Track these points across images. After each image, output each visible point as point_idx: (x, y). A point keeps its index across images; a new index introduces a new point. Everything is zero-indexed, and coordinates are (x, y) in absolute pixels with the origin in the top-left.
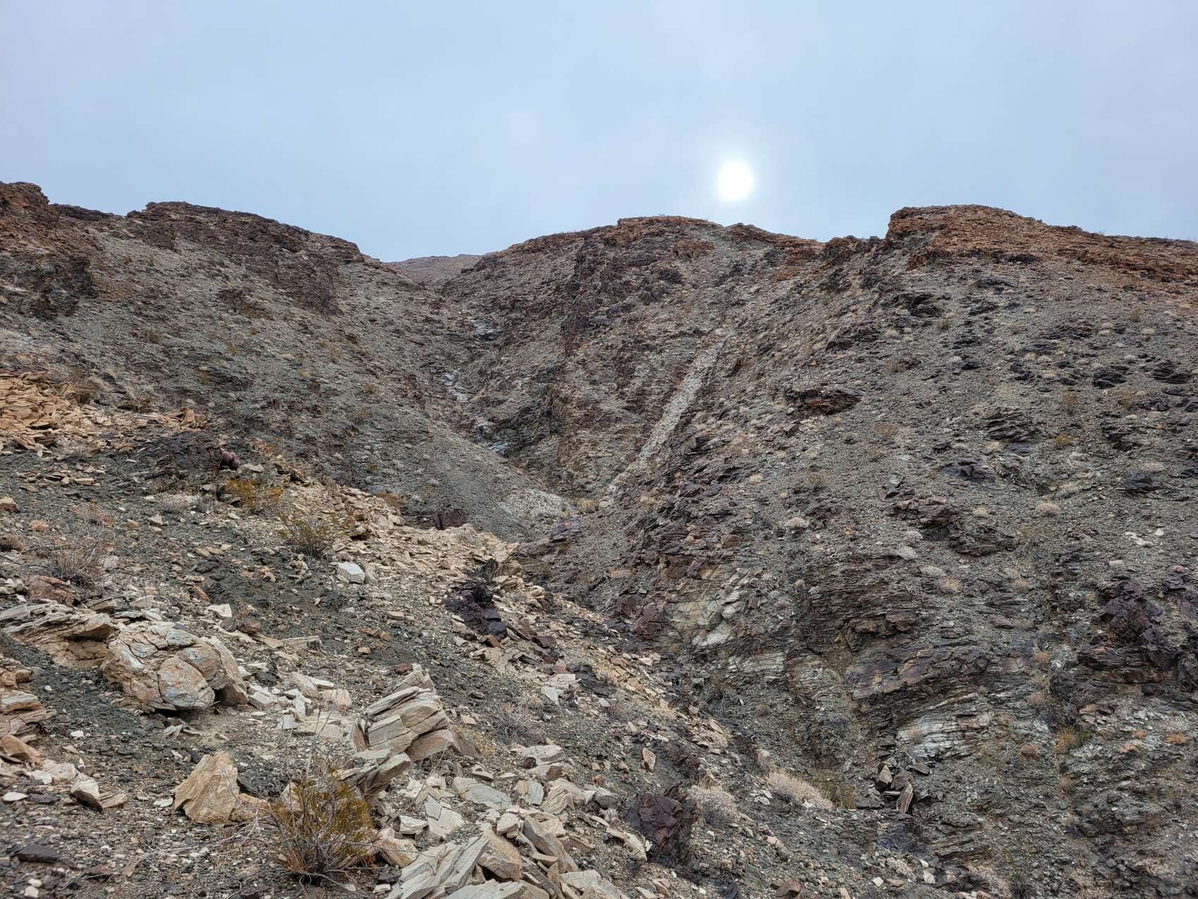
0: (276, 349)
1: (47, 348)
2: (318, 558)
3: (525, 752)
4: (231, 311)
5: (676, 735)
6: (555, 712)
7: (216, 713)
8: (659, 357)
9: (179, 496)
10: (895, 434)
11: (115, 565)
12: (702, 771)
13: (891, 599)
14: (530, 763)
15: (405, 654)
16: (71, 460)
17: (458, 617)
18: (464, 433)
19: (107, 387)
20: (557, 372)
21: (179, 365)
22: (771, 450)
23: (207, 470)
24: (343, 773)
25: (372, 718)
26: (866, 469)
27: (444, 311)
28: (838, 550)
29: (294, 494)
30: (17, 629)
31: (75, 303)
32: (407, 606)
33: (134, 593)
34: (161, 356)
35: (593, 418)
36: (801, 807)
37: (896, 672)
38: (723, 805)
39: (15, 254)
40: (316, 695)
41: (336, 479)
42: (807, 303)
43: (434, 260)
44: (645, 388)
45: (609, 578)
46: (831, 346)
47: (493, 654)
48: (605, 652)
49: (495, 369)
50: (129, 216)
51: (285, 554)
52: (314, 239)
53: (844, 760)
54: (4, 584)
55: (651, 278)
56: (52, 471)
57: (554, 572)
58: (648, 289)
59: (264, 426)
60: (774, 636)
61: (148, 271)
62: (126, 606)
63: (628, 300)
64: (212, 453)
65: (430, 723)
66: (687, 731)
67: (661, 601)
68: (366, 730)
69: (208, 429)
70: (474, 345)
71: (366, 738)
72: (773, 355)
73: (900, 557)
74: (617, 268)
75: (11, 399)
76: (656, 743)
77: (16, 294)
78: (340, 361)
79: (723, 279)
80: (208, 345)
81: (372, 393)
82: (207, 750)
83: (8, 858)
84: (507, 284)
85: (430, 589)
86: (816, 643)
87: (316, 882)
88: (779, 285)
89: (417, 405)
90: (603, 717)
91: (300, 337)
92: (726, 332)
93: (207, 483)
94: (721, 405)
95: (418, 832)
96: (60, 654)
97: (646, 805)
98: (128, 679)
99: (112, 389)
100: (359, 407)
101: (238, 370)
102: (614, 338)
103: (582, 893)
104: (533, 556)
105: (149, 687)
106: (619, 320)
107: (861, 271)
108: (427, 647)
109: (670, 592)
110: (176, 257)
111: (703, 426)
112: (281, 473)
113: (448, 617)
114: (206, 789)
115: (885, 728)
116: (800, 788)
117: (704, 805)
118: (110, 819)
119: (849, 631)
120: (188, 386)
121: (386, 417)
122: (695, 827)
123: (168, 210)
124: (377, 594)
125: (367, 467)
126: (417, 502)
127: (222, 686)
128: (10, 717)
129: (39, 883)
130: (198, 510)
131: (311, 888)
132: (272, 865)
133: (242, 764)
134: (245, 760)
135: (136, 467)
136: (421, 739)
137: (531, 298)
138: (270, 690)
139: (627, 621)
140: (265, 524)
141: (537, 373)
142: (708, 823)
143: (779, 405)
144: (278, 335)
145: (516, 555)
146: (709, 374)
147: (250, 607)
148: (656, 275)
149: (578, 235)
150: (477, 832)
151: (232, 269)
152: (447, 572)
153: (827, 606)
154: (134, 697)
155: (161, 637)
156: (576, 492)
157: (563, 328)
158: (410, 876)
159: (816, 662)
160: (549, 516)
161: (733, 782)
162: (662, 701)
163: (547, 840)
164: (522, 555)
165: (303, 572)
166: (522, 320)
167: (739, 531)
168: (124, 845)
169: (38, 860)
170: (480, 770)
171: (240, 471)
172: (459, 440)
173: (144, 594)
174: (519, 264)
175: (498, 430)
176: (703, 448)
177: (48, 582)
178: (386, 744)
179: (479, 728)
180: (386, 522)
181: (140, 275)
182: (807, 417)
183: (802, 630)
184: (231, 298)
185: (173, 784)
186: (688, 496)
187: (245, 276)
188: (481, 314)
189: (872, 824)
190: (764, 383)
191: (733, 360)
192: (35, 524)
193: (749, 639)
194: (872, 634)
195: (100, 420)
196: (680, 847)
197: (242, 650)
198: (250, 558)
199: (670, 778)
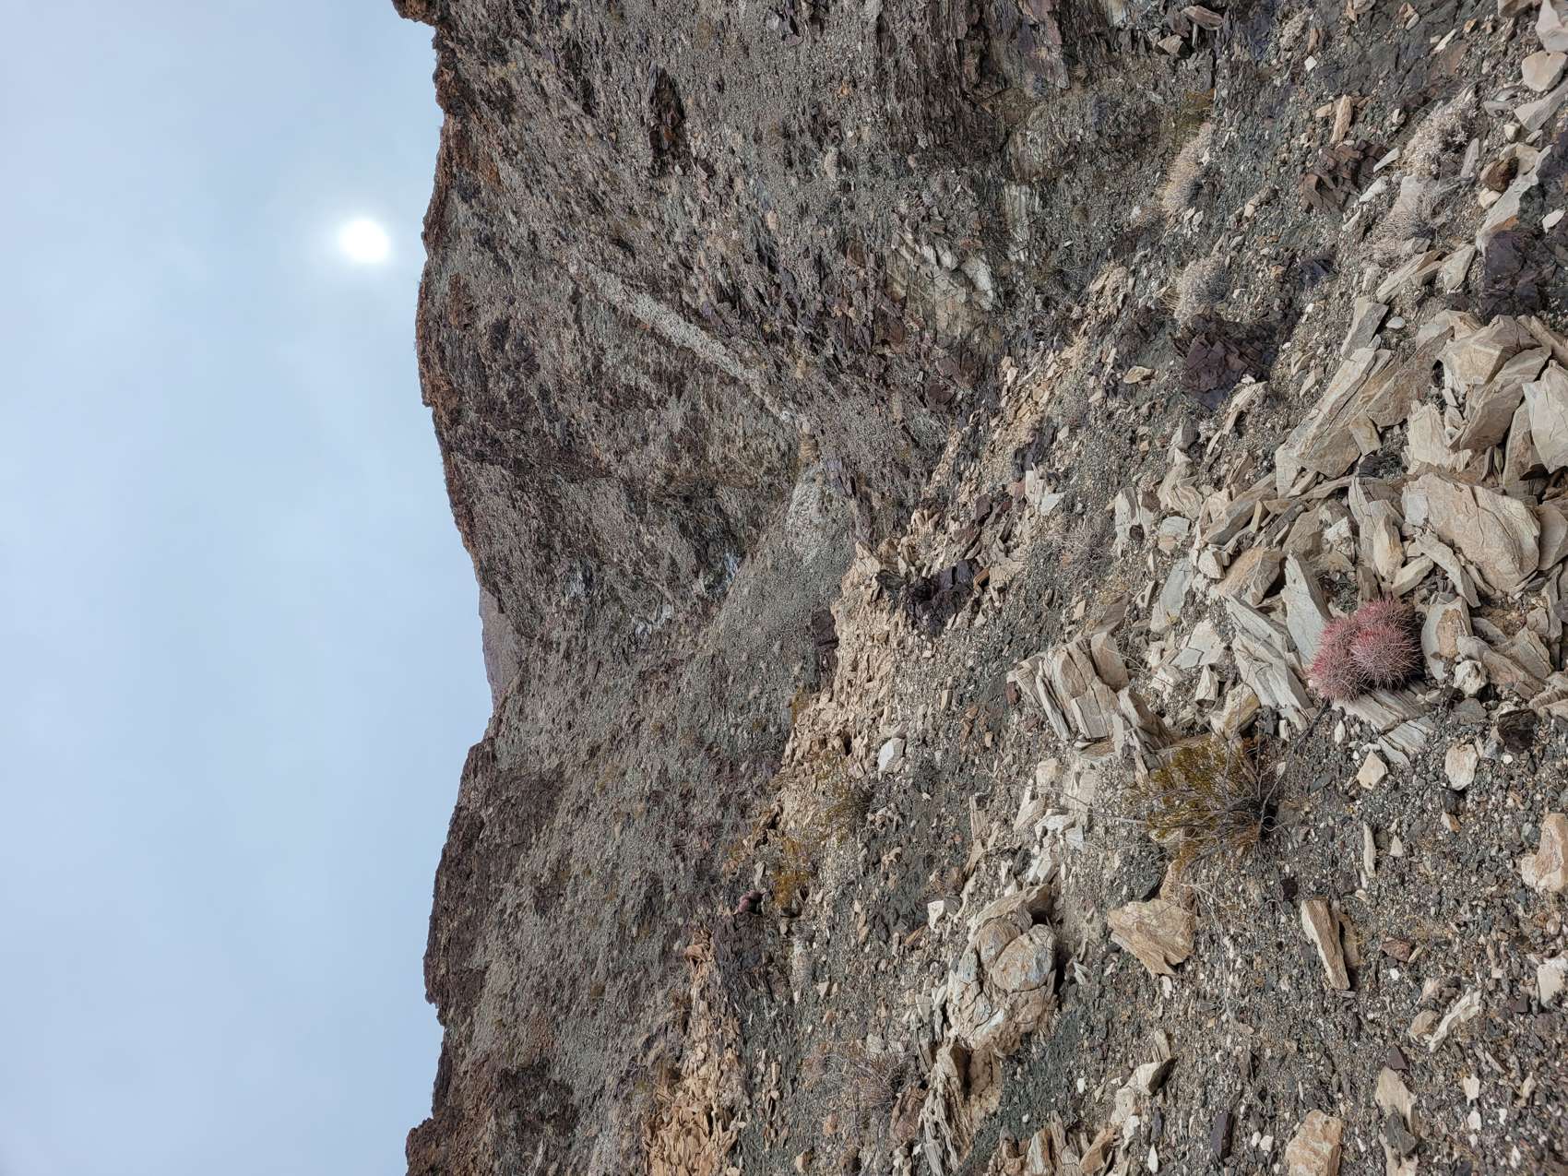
0: (609, 845)
1: (613, 1115)
2: (873, 795)
3: (1122, 539)
4: (562, 900)
5: (1108, 337)
6: (1074, 498)
7: (1061, 922)
8: (610, 352)
9: (795, 963)
10: (709, 21)
11: (878, 1039)
12: (1156, 304)
13: (935, 31)
14: (1137, 533)
15: (994, 689)
16: (750, 1088)
17: (950, 621)
18: (714, 610)
19: (659, 1045)
20: (632, 489)
21: (631, 960)
22: (733, 198)
23: (762, 930)
24: (1141, 772)
25: (1073, 733)
26: (758, 63)
27: (554, 635)
28: (869, 104)
29: (792, 824)
30: (953, 1155)
31: (556, 1084)
32: (934, 685)
33: (913, 1017)
34: (620, 982)
35: (693, 440)
36: (1209, 168)
37: (1034, 26)
38: (1201, 277)
39: (496, 1155)
40: (1043, 801)
41: (774, 773)
42: (530, 144)
43: (488, 648)
44: (651, 370)
45: (903, 421)
46: (589, 109)
47: (997, 578)
48: (999, 431)
49: (629, 569)
50: (444, 1023)
51: (867, 835)
52: (466, 800)
53: (1149, 102)
54: (900, 1170)
55: (502, 362)
56: (764, 1110)
57: (894, 493)
58: (518, 366)
59: (707, 857)
60: (983, 199)
61: (513, 1000)
62: (928, 1028)
63: (534, 393)
64: (741, 924)
65: (1082, 662)
66: (1104, 322)
67: (934, 352)
68: (1089, 740)
69: (711, 928)
70: (598, 597)
71: (1099, 740)
72: (604, 193)
73: (880, 17)
74: (489, 407)
75: (675, 1160)
76: (1118, 365)
77: (546, 1153)
78: (623, 766)
79: (499, 261)
80: (606, 927)
81: (663, 727)
82: (1107, 932)
83: (1225, 1170)
84: (517, 554)
85: (913, 657)
86: (993, 139)
87: (1272, 811)
88: (507, 183)
89: (678, 670)
90: (1082, 434)
91: (592, 815)
92: (574, 259)
93: (778, 930)
94: (673, 267)
95: (1217, 678)
96: (985, 1104)
97: (1196, 383)
98: (1017, 1026)
99: (662, 1039)
100: (681, 743)
101: (636, 890)
102: (584, 413)
103: (1303, 469)
104: (873, 520)
105: (1027, 1002)
106: (561, 406)
107: (482, 64)
108: (987, 661)
109: (922, 340)
110: (494, 967)
111: (701, 292)
112: (765, 841)
113: (950, 634)
114: (1153, 936)
115: (1108, 44)
116: (1183, 170)
117: (1200, 302)
118: (1184, 1050)
119: (978, 92)
120: (658, 950)
121: (694, 709)
122: (1228, 314)
123: (434, 978)
124: (920, 723)
125: (758, 731)
126: (802, 668)
127: (1029, 916)
128: (1058, 1163)
129: (1256, 1135)
130: (811, 940)
131: (1280, 817)
132: (1249, 862)
133: (1124, 892)
134: (1119, 888)
135: (759, 1013)
136: (1102, 672)
137: (534, 523)
138: (1035, 857)
139: (959, 397)
140: (829, 860)
141: (634, 516)
142: (1222, 297)
143: (672, 186)
144: (591, 842)
145: (872, 544)
146: (631, 283)
147: (932, 878)
148: (498, 356)
149: (447, 460)
150: (1220, 603)
151: (509, 899)
152: (892, 634)
153: (944, 123)
154: (1039, 1019)
155: (967, 989)
156: (790, 464)
157: (573, 481)
158: (1271, 695)
159: (1019, 139)
160: (822, 498)
161: (1172, 261)
162: (1064, 355)
163: (1234, 515)
164: (871, 535)
165: (889, 813)
166: (564, 535)
167: (842, 246)
168: (1216, 1035)
169: (1229, 1136)
170: (1143, 598)
171: (764, 890)
172: (723, 616)
173: (913, 1007)
174: (490, 539)
175: (710, 566)
176: (731, 294)
177: (897, 1120)
178: (1106, 716)
179: (1091, 596)
180: (828, 712)
181: (519, 1009)
182: (688, 146)
183: (976, 159)
184: (545, 899)
185: (1145, 974)
186: (795, 314)
187: (517, 883)
188: (558, 588)
189: (1234, 69)
190: (643, 206)
191: (612, 250)
192: (827, 1129)
193: (985, 232)
194: (981, 60)
195: (701, 1055)
196: (1252, 337)
197: (985, 890)
198: (871, 878)
199: (1163, 347)
